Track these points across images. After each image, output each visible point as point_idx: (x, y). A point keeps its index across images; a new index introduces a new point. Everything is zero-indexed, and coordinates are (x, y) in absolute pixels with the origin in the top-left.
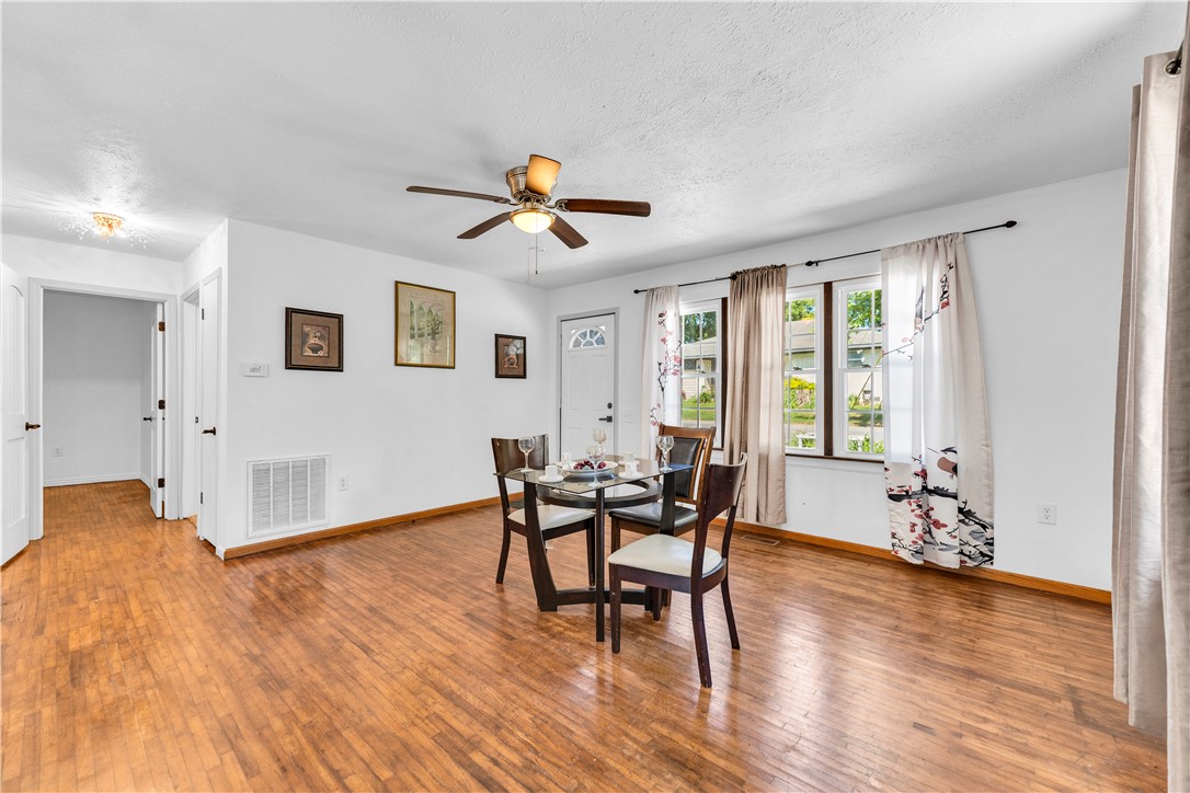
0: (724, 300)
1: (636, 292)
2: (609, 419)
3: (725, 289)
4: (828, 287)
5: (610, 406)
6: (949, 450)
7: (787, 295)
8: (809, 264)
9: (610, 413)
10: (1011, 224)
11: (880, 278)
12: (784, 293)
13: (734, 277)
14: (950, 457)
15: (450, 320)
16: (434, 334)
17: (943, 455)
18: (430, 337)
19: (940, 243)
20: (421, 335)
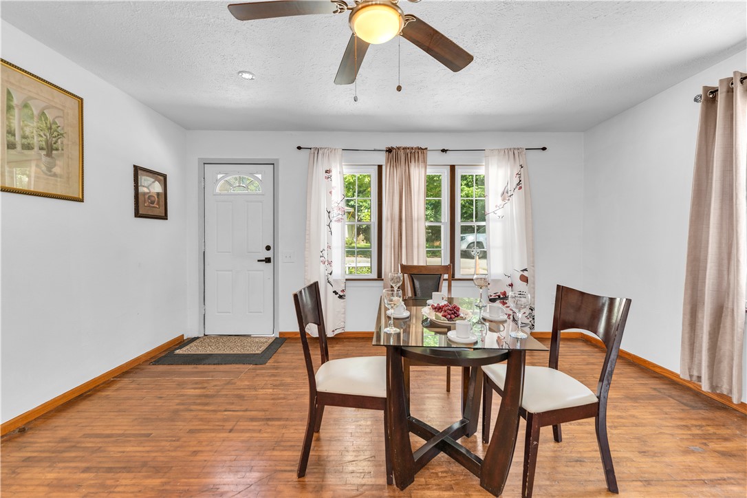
0: (380, 167)
1: (299, 148)
2: (268, 260)
3: (381, 159)
4: (453, 168)
5: (268, 248)
6: (526, 270)
7: (428, 170)
8: (443, 151)
9: (269, 254)
10: (544, 149)
11: (483, 167)
12: (426, 168)
13: (389, 150)
14: (525, 274)
15: (74, 135)
16: (50, 149)
17: (522, 273)
18: (43, 152)
19: (516, 152)
20: (28, 147)
